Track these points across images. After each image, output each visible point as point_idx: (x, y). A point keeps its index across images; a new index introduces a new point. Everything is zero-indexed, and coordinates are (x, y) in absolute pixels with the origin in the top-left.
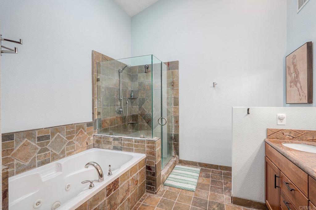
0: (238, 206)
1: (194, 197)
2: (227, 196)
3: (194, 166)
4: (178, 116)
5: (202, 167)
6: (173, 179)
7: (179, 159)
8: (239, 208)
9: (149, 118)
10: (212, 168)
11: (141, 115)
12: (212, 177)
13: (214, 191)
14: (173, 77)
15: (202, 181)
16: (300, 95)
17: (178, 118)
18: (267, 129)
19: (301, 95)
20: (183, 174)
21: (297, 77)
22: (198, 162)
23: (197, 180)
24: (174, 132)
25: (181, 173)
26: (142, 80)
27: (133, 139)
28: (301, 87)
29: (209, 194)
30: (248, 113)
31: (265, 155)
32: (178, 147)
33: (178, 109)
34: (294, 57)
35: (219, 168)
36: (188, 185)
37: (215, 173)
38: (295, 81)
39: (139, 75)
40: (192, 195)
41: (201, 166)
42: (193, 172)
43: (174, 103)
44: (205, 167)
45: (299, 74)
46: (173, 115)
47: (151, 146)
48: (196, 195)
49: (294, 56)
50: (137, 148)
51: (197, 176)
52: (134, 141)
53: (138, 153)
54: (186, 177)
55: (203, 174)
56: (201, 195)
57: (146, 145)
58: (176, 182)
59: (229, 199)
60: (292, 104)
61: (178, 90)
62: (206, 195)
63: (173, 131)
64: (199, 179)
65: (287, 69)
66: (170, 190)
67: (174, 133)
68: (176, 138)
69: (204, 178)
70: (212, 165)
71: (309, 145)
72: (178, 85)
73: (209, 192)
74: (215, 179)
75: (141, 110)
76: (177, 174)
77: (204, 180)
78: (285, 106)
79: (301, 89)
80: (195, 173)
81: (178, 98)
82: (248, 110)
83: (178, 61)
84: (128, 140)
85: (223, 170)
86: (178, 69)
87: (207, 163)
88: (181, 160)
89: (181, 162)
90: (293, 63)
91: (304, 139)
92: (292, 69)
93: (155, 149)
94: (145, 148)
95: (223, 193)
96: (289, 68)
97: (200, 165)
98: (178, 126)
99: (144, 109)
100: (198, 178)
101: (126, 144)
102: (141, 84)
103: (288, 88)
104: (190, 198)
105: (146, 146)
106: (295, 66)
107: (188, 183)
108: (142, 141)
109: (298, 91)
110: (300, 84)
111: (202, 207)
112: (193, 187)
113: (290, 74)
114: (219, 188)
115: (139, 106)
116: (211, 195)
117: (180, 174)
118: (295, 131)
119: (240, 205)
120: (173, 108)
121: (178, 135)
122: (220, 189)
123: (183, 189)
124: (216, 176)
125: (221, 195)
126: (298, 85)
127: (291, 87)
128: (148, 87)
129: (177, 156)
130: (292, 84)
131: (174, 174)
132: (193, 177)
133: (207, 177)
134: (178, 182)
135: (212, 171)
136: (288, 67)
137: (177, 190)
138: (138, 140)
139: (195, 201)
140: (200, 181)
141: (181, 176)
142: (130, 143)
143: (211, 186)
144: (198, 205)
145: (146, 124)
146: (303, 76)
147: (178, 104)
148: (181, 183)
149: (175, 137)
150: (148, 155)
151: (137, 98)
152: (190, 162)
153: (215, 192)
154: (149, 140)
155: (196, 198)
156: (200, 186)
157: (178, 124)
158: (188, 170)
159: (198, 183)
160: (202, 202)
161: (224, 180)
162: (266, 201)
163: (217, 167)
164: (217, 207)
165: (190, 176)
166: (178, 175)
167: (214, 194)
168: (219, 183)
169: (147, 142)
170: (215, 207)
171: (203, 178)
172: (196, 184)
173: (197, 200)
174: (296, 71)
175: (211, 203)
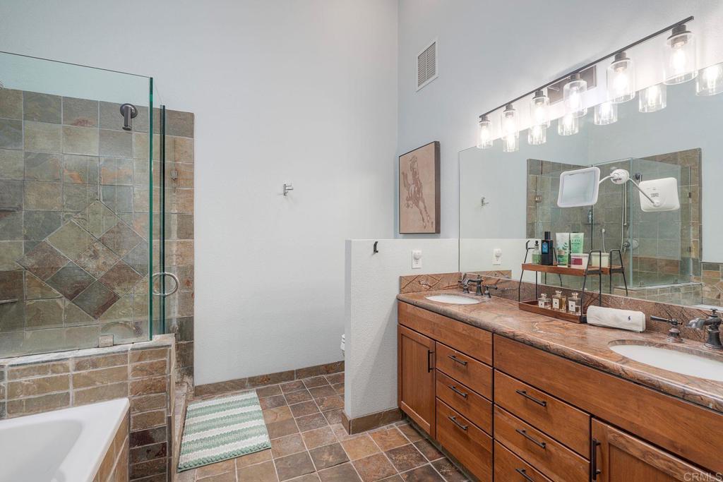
0: (360, 435)
1: (276, 461)
2: (335, 425)
3: (238, 389)
4: (192, 267)
5: (258, 385)
6: (200, 445)
7: (193, 385)
8: (365, 437)
9: (79, 278)
10: (280, 381)
11: (38, 271)
12: (289, 400)
13: (308, 428)
14: (177, 156)
15: (274, 418)
16: (423, 220)
17: (192, 272)
18: (401, 277)
19: (425, 220)
20: (222, 419)
21: (419, 191)
22: (247, 377)
23: (263, 421)
24: (179, 312)
25: (214, 420)
26: (43, 144)
27: (67, 359)
28: (425, 207)
29: (303, 437)
30: (376, 251)
31: (397, 323)
32: (193, 353)
33: (191, 248)
34: (414, 160)
35: (295, 376)
36: (249, 439)
37: (292, 390)
38: (416, 198)
39: (28, 126)
40: (270, 458)
41: (253, 386)
42: (244, 406)
43: (179, 229)
44: (265, 384)
45: (421, 186)
46: (174, 264)
47: (152, 364)
48: (276, 453)
49: (413, 157)
50: (88, 385)
51: (259, 411)
52: (71, 364)
53: (94, 402)
54: (233, 423)
55: (268, 401)
56: (288, 447)
57: (130, 366)
58: (214, 446)
59: (342, 429)
60: (407, 234)
61: (191, 192)
62: (297, 443)
63: (176, 309)
64: (265, 417)
65: (402, 177)
66: (205, 475)
67: (180, 316)
68: (183, 328)
69: (275, 410)
70: (281, 374)
71: (448, 294)
72: (192, 179)
73: (299, 434)
74: (297, 401)
75: (39, 253)
76: (205, 426)
77: (277, 414)
78: (396, 237)
79: (426, 211)
80: (250, 404)
81: (191, 217)
82: (375, 245)
83: (192, 115)
84: (41, 367)
85: (304, 377)
86: (192, 135)
87: (268, 373)
88: (200, 386)
89: (200, 391)
90: (412, 169)
91: (441, 286)
92: (410, 177)
93: (166, 371)
94: (126, 377)
95: (326, 424)
96: (405, 176)
97: (254, 382)
98: (193, 294)
99: (53, 252)
100: (261, 414)
101: (27, 387)
102: (35, 161)
103: (404, 208)
104: (267, 468)
105: (130, 369)
106: (415, 174)
107: (246, 437)
108: (114, 357)
109: (421, 213)
110: (424, 202)
111: (305, 471)
112: (264, 439)
113: (407, 186)
114: (314, 417)
115: (26, 237)
116: (307, 437)
117: (216, 423)
118: (431, 276)
119: (363, 430)
120: (175, 245)
121: (193, 317)
122: (316, 419)
123: (238, 456)
124: (295, 394)
125: (324, 428)
126: (421, 204)
127: (408, 206)
128: (75, 174)
129: (187, 379)
130: (410, 202)
131: (195, 431)
132: (250, 416)
133: (279, 405)
134: (218, 445)
135: (283, 386)
136: (403, 173)
137: (225, 465)
138: (94, 358)
139: (284, 468)
140: (271, 419)
141: (219, 426)
142: (49, 375)
143: (298, 420)
144: (292, 472)
145: (64, 303)
146: (428, 191)
147: (191, 234)
148: (227, 443)
149: (181, 326)
150: (137, 398)
151: (20, 208)
152: (225, 383)
153: (311, 429)
154: (142, 349)
155: (282, 459)
156: (274, 430)
157: (192, 288)
158: (228, 406)
159: (267, 425)
160: (299, 462)
161: (315, 397)
162: (399, 404)
163: (289, 375)
164: (330, 454)
165: (242, 418)
166: (211, 428)
167: (311, 432)
168: (308, 407)
169: (134, 355)
170: (326, 456)
171: (272, 411)
172: (265, 429)
173: (286, 462)
174: (417, 181)
175: (317, 453)
